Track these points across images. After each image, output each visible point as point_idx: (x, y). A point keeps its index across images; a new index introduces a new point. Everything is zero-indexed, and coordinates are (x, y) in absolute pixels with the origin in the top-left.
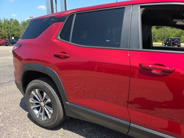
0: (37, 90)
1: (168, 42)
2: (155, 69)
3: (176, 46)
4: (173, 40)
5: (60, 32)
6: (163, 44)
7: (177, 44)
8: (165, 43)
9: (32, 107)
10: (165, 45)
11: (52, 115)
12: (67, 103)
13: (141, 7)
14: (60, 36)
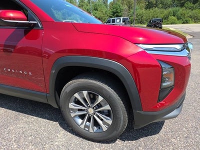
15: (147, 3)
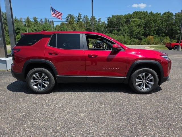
0: (37, 74)
1: (96, 45)
2: (93, 55)
3: (102, 48)
4: (99, 43)
5: (49, 42)
6: (93, 47)
7: (102, 47)
8: (94, 46)
9: (33, 85)
10: (94, 47)
11: (48, 85)
12: (58, 76)
13: (86, 35)
14: (49, 44)
15: (86, 29)
